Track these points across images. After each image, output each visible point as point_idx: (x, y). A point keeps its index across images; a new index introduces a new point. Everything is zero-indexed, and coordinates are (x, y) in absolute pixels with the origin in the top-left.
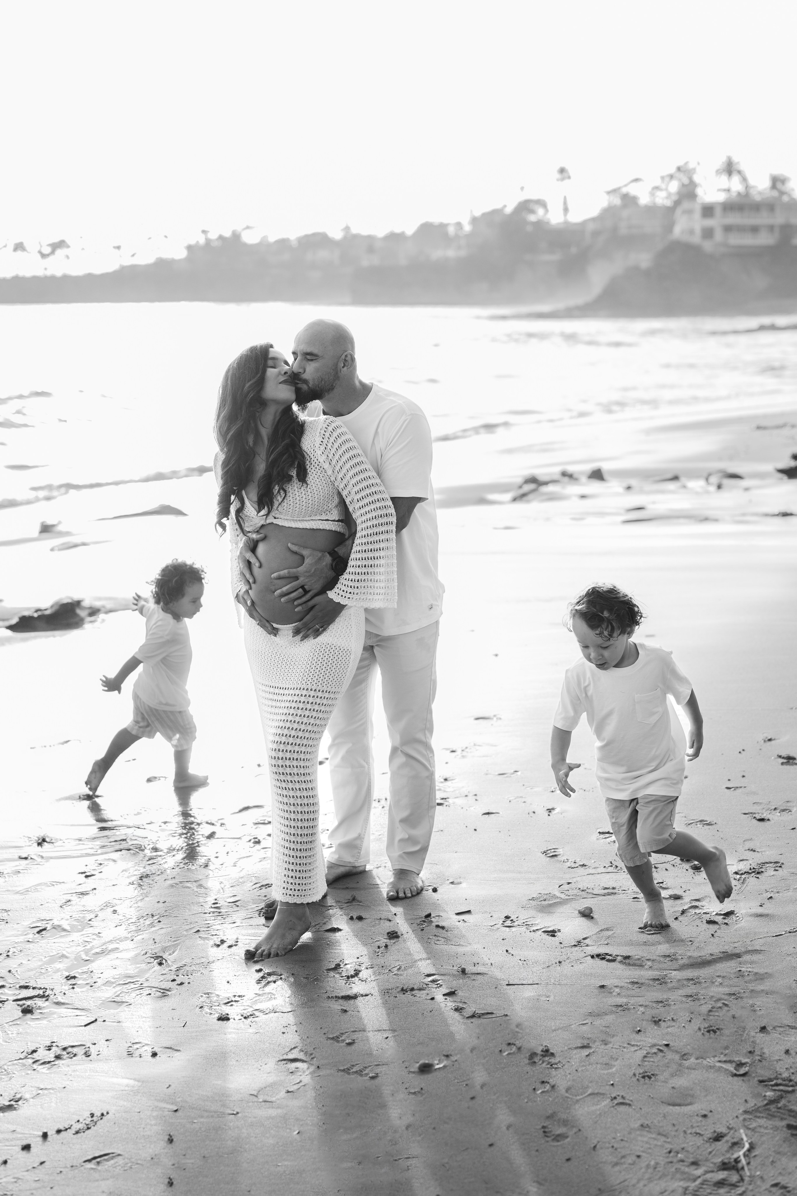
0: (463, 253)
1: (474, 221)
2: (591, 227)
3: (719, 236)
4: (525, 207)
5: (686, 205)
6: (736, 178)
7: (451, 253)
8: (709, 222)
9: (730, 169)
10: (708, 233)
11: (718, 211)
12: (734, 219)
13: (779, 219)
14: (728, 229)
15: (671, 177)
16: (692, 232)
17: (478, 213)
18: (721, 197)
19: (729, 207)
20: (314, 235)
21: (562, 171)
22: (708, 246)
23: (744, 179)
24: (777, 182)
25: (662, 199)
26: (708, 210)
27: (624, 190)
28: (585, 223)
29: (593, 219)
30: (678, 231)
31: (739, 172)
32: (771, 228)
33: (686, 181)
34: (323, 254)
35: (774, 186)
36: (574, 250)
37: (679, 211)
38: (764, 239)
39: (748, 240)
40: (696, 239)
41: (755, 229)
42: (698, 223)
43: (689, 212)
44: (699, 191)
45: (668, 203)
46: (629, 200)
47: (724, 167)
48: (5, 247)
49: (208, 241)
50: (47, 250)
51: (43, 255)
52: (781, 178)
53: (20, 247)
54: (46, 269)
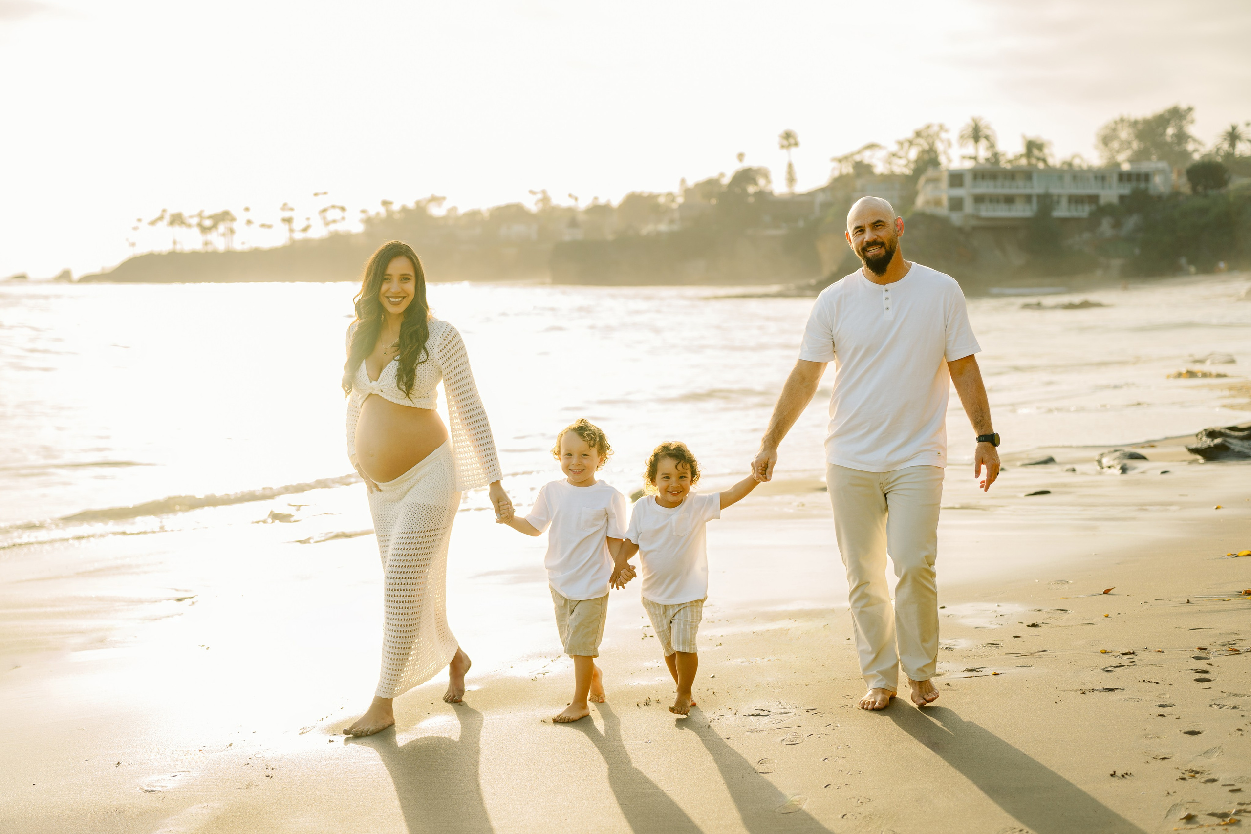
0: (676, 227)
1: (688, 192)
2: (821, 198)
3: (969, 207)
4: (746, 176)
5: (931, 173)
6: (983, 143)
7: (663, 227)
8: (958, 192)
9: (977, 134)
10: (956, 204)
11: (968, 180)
12: (986, 188)
13: (1037, 188)
14: (979, 199)
15: (911, 143)
16: (938, 203)
17: (691, 183)
18: (969, 164)
19: (980, 174)
20: (508, 207)
21: (788, 135)
22: (956, 218)
23: (992, 146)
24: (1033, 147)
25: (901, 167)
26: (956, 179)
27: (858, 158)
28: (812, 194)
29: (823, 190)
30: (920, 202)
31: (987, 137)
32: (1028, 198)
33: (926, 147)
34: (518, 229)
35: (1029, 154)
36: (801, 224)
37: (922, 180)
38: (1021, 211)
39: (1002, 212)
40: (943, 211)
41: (1009, 200)
42: (945, 193)
43: (935, 181)
44: (942, 159)
45: (908, 171)
46: (862, 169)
47: (970, 131)
48: (161, 218)
49: (390, 214)
50: (208, 223)
51: (204, 230)
52: (1039, 142)
53: (177, 220)
54: (206, 244)
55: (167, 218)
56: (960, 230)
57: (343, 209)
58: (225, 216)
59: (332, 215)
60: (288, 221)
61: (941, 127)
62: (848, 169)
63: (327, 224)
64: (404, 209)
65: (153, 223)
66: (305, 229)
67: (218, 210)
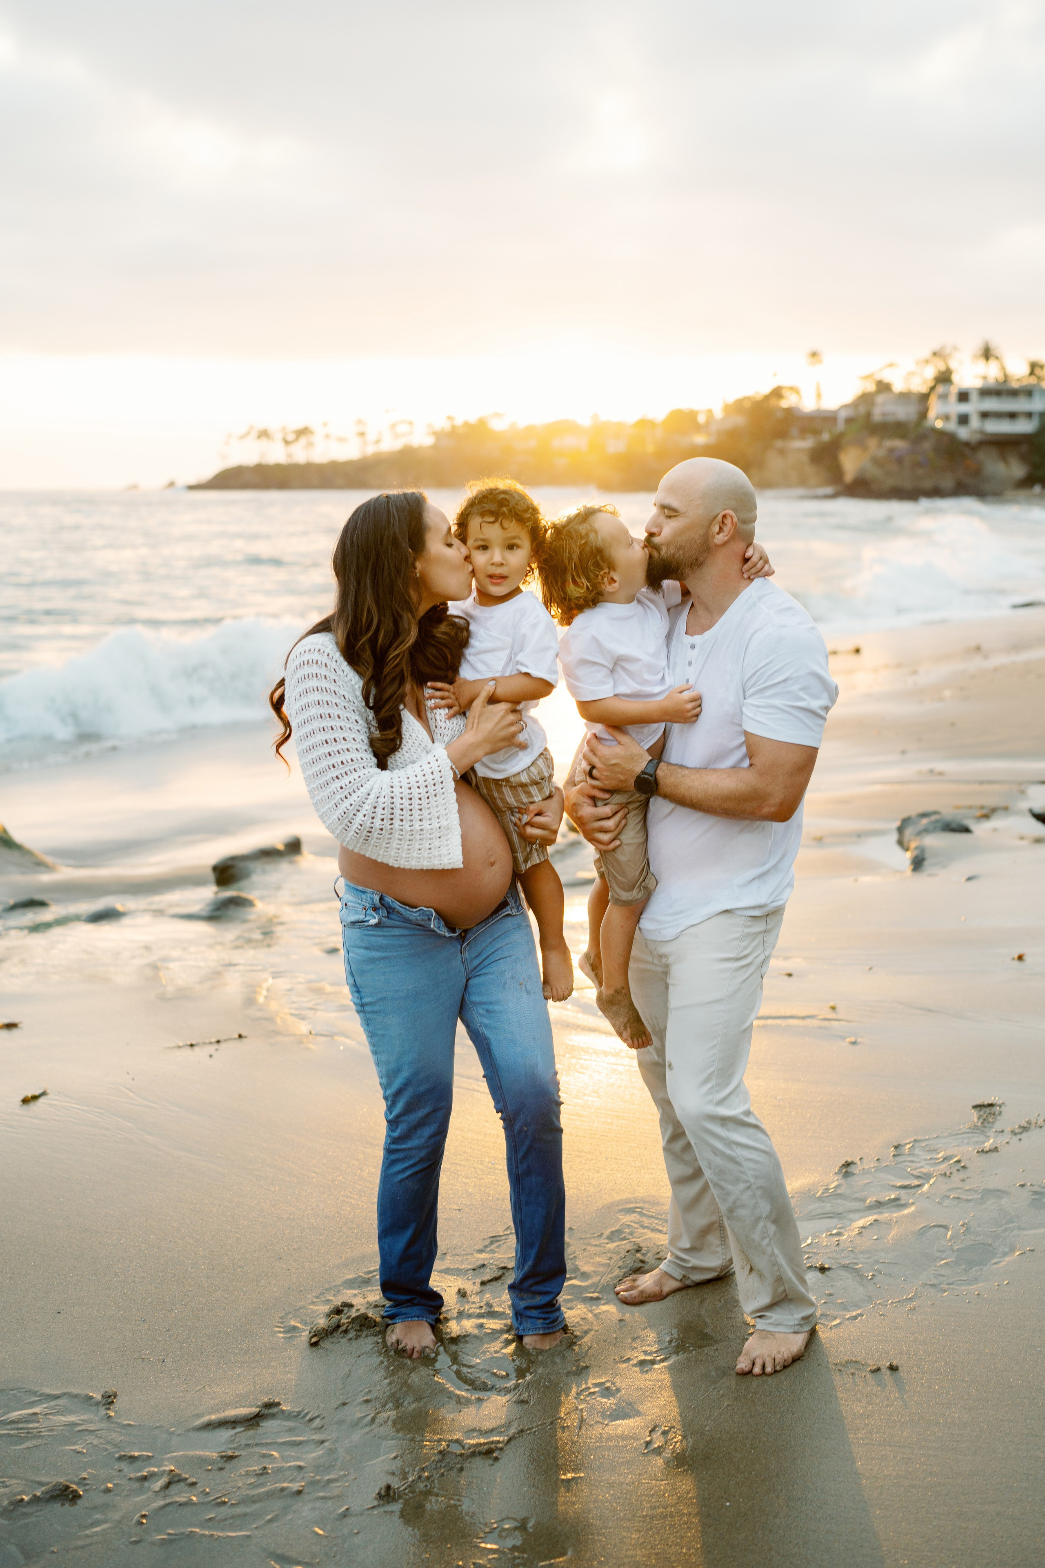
0: (712, 439)
1: (727, 408)
2: (844, 414)
3: (975, 422)
4: (777, 393)
5: (942, 390)
6: (993, 364)
7: (701, 439)
8: (965, 408)
9: (987, 353)
10: (964, 419)
11: (974, 397)
12: (990, 405)
13: (1038, 406)
14: (985, 415)
15: (927, 361)
17: (730, 401)
18: (978, 384)
19: (986, 392)
20: (562, 422)
21: (815, 356)
22: (963, 433)
23: (1002, 365)
24: (1035, 368)
25: (919, 385)
26: (963, 397)
27: (879, 376)
28: (837, 410)
29: (846, 407)
30: (932, 418)
31: (997, 357)
32: (1029, 415)
33: (943, 368)
34: (570, 440)
35: (1032, 373)
36: (826, 437)
37: (934, 396)
38: (1024, 426)
39: (1006, 427)
40: (952, 426)
41: (1012, 416)
42: (953, 409)
43: (945, 397)
44: (955, 378)
45: (924, 389)
46: (883, 387)
47: (981, 352)
48: (248, 433)
49: (454, 428)
50: (291, 437)
51: (287, 442)
52: (1040, 364)
53: (264, 434)
54: (289, 456)
55: (254, 434)
56: (967, 444)
57: (411, 423)
58: (303, 432)
59: (402, 428)
60: (362, 434)
61: (955, 348)
62: (871, 387)
63: (397, 436)
64: (466, 424)
65: (242, 437)
66: (378, 442)
67: (300, 425)
